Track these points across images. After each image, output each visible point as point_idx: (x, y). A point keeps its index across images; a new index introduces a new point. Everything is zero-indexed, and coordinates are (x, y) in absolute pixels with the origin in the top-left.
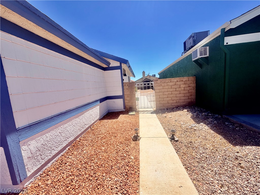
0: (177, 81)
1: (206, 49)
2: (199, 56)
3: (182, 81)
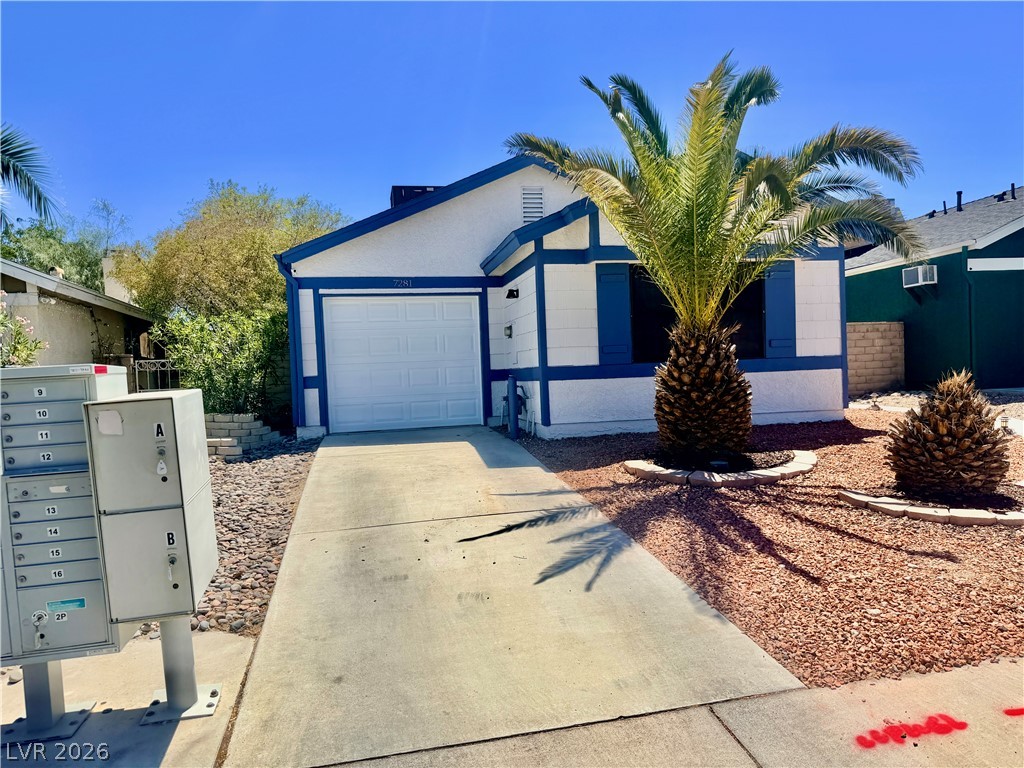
0: (868, 331)
1: (931, 269)
2: (921, 282)
3: (878, 330)
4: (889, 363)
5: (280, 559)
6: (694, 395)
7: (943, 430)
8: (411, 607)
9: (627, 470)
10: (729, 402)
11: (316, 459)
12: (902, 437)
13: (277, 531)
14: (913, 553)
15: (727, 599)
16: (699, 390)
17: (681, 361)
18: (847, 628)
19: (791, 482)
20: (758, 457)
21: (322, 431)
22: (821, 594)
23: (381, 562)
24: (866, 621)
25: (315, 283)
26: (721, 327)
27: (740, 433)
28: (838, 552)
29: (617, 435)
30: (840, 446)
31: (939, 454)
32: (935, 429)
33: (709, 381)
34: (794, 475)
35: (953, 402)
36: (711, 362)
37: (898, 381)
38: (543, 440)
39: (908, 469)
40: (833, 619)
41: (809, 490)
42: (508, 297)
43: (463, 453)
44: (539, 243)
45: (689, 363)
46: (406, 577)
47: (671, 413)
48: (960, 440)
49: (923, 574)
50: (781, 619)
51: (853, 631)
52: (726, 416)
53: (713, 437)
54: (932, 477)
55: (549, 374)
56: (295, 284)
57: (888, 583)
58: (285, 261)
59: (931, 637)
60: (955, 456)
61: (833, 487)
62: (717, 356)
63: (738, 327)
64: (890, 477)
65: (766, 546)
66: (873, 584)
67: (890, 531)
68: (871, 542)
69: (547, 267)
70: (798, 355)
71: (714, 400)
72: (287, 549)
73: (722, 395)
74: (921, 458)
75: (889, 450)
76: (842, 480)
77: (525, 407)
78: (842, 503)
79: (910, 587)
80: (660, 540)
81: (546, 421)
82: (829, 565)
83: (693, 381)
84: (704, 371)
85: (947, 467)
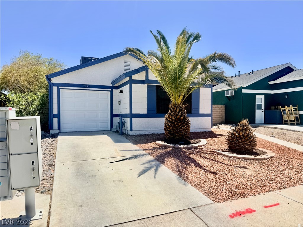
0: (216, 107)
1: (233, 92)
2: (230, 95)
3: (218, 107)
4: (221, 116)
5: (54, 170)
6: (176, 123)
7: (241, 134)
8: (99, 184)
9: (156, 144)
10: (185, 125)
11: (58, 140)
12: (230, 136)
13: (51, 162)
14: (235, 167)
15: (190, 180)
16: (177, 122)
17: (172, 113)
18: (222, 187)
19: (201, 148)
20: (191, 141)
21: (58, 131)
22: (214, 178)
23: (87, 171)
24: (227, 185)
25: (58, 85)
26: (183, 105)
27: (187, 134)
28: (217, 167)
29: (151, 134)
30: (212, 138)
31: (240, 141)
32: (239, 134)
33: (180, 119)
34: (202, 146)
35: (243, 127)
36: (180, 114)
37: (223, 121)
38: (130, 135)
39: (232, 145)
40: (219, 185)
41: (206, 150)
42: (120, 92)
43: (106, 139)
44: (131, 77)
45: (174, 114)
46: (96, 176)
47: (169, 128)
48: (245, 137)
49: (239, 172)
50: (205, 185)
51: (224, 188)
52: (184, 129)
53: (180, 135)
54: (238, 147)
55: (132, 116)
56: (52, 85)
57: (231, 175)
58: (49, 77)
59: (244, 189)
60: (244, 141)
61: (212, 149)
62: (182, 113)
63: (187, 105)
64: (227, 147)
65: (198, 165)
66: (227, 175)
67: (229, 161)
68: (225, 164)
69: (133, 84)
70: (200, 113)
71: (181, 125)
72: (56, 167)
73: (183, 124)
74: (236, 142)
75: (227, 139)
76: (214, 147)
77: (124, 126)
78: (215, 153)
79: (237, 176)
80: (169, 163)
81: (131, 129)
82: (215, 170)
83: (175, 119)
84: (178, 116)
85: (242, 144)
